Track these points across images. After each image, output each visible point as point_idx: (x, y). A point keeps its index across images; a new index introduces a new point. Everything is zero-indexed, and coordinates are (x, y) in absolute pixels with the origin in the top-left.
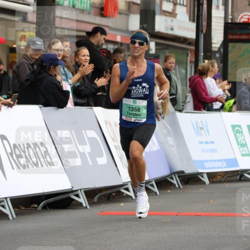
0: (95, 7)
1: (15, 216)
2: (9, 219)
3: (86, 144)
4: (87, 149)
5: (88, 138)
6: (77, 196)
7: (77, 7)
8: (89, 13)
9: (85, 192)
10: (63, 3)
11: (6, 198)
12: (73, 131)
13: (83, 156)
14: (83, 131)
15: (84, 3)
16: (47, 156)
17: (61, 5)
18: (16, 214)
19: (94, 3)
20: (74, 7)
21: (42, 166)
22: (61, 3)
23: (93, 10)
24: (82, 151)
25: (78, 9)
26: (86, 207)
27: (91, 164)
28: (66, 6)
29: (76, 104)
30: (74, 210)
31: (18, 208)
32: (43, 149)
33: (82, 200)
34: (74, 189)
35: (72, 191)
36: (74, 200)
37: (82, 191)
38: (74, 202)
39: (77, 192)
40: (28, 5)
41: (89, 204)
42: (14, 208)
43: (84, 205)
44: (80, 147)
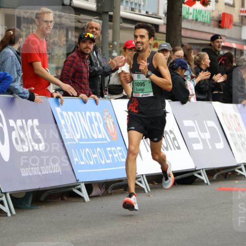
0: (214, 20)
1: (149, 190)
2: (145, 192)
3: (206, 132)
4: (207, 136)
5: (209, 128)
6: (200, 174)
7: (199, 20)
8: (209, 25)
9: (206, 171)
10: (188, 17)
11: (142, 175)
12: (196, 121)
13: (204, 141)
14: (204, 122)
15: (205, 17)
16: (175, 142)
17: (186, 19)
18: (151, 188)
19: (213, 17)
20: (197, 20)
21: (171, 149)
22: (187, 17)
23: (212, 23)
24: (203, 137)
25: (200, 22)
26: (207, 184)
27: (211, 148)
28: (190, 20)
29: (198, 99)
30: (197, 186)
31: (153, 183)
32: (172, 136)
33: (204, 177)
34: (197, 169)
35: (195, 171)
36: (197, 177)
37: (204, 170)
38: (197, 180)
39: (199, 172)
40: (160, 19)
41: (210, 181)
42: (149, 183)
43: (206, 182)
44: (202, 134)
